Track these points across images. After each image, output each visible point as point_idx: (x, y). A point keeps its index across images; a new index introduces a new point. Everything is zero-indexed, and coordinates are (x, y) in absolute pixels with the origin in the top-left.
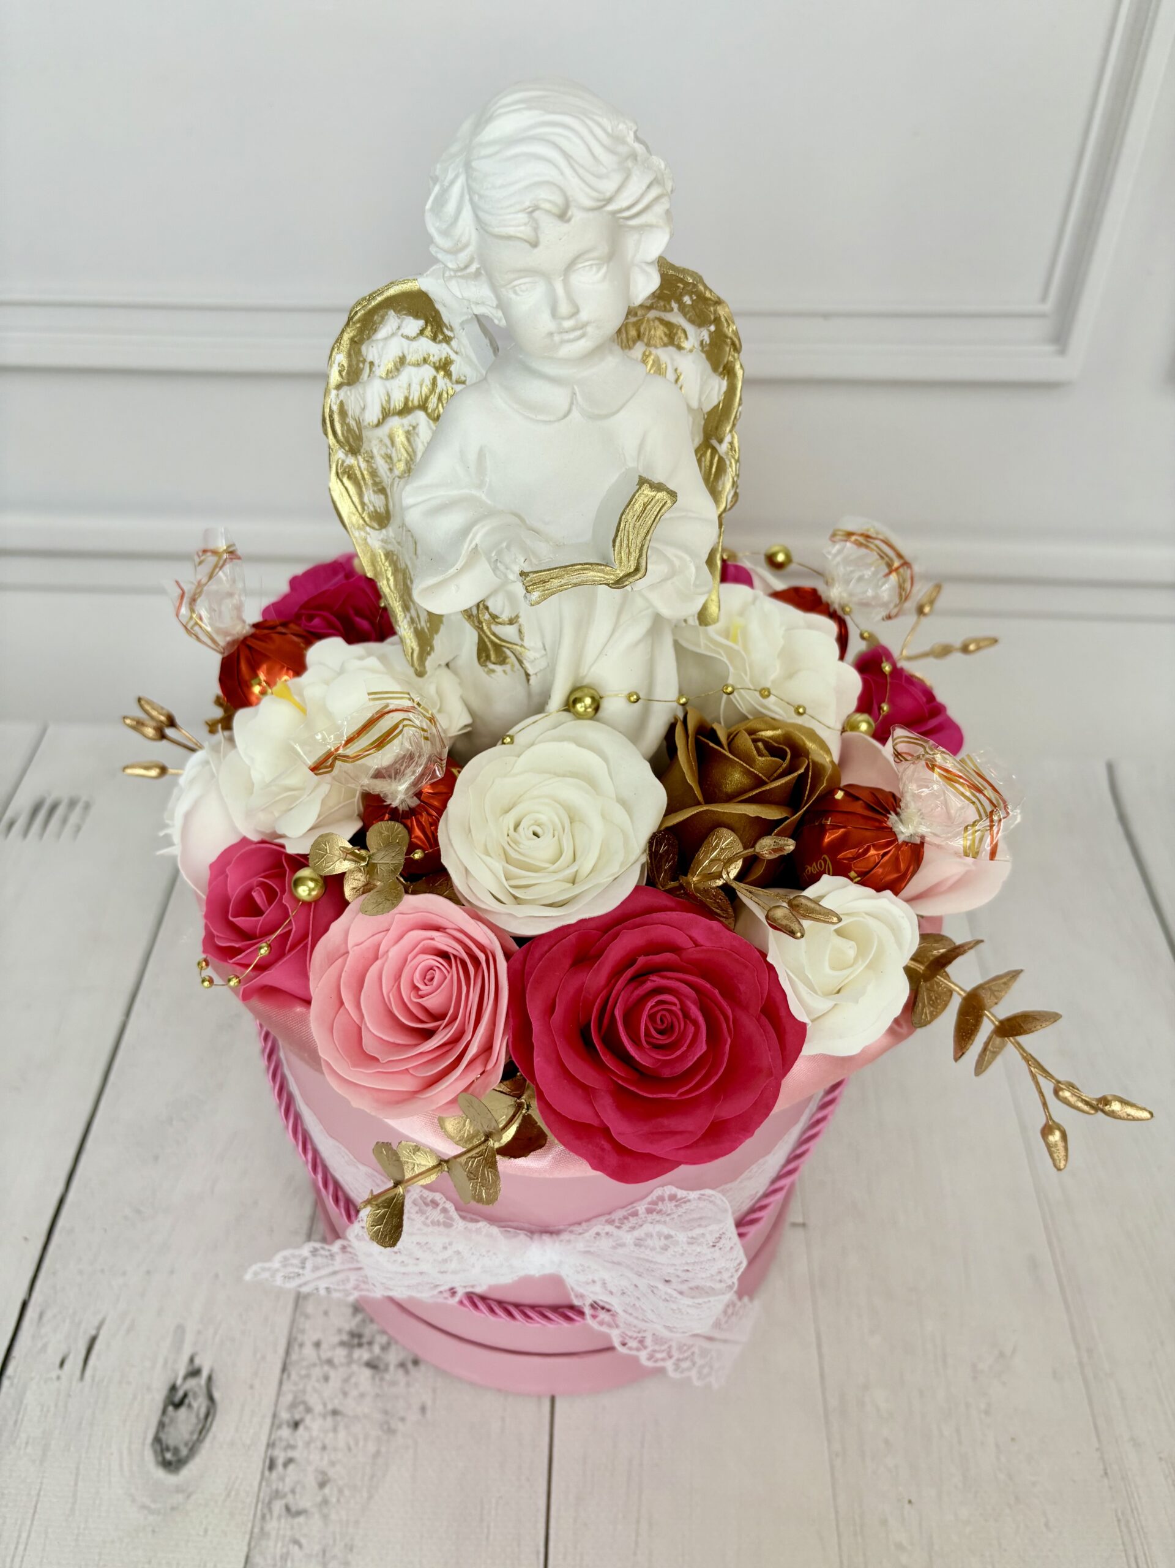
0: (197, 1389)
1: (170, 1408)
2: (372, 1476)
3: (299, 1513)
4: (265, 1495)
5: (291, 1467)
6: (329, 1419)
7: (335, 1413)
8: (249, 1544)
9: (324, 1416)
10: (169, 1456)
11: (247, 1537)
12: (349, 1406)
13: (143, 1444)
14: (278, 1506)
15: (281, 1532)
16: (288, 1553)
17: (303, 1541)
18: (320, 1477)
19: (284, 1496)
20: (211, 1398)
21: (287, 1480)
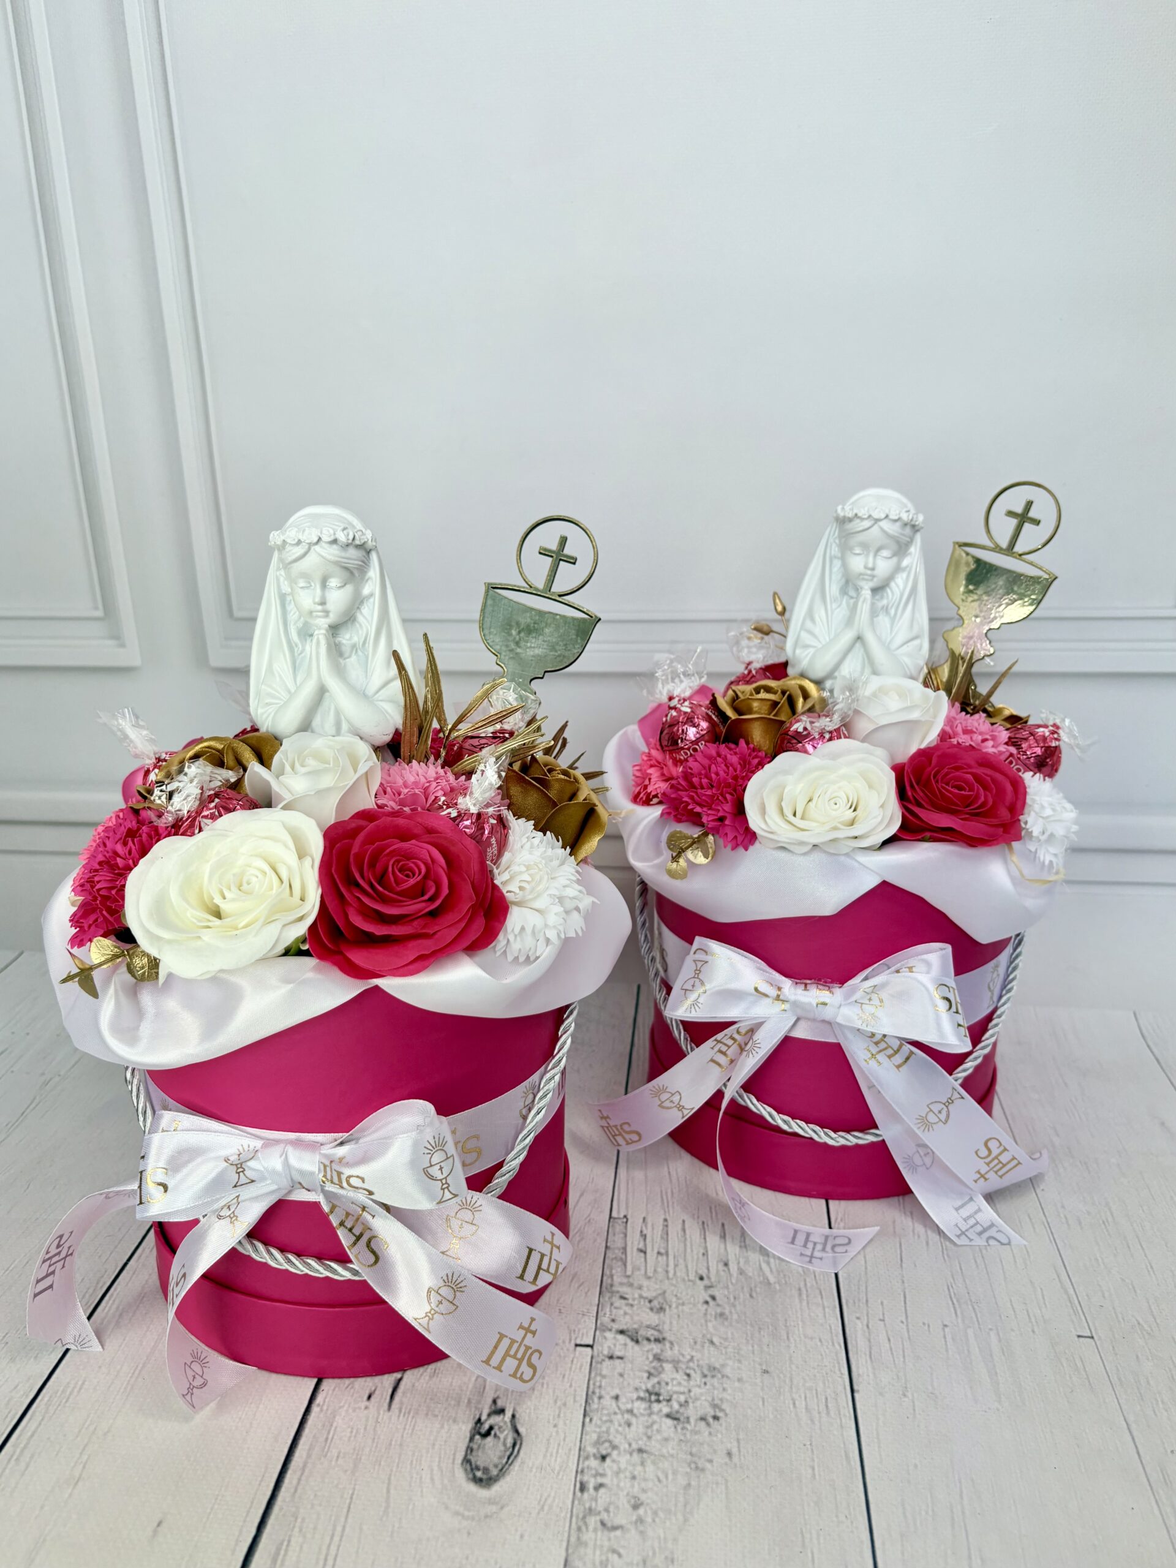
0: (502, 1424)
1: (477, 1437)
2: (685, 1506)
3: (615, 1528)
4: (578, 1510)
5: (602, 1491)
6: (635, 1455)
7: (640, 1451)
8: (567, 1550)
9: (631, 1454)
10: (479, 1474)
11: (564, 1544)
12: (654, 1446)
13: (453, 1463)
14: (593, 1521)
15: (598, 1543)
16: (607, 1560)
17: (621, 1551)
18: (633, 1501)
19: (599, 1513)
20: (517, 1432)
21: (599, 1501)
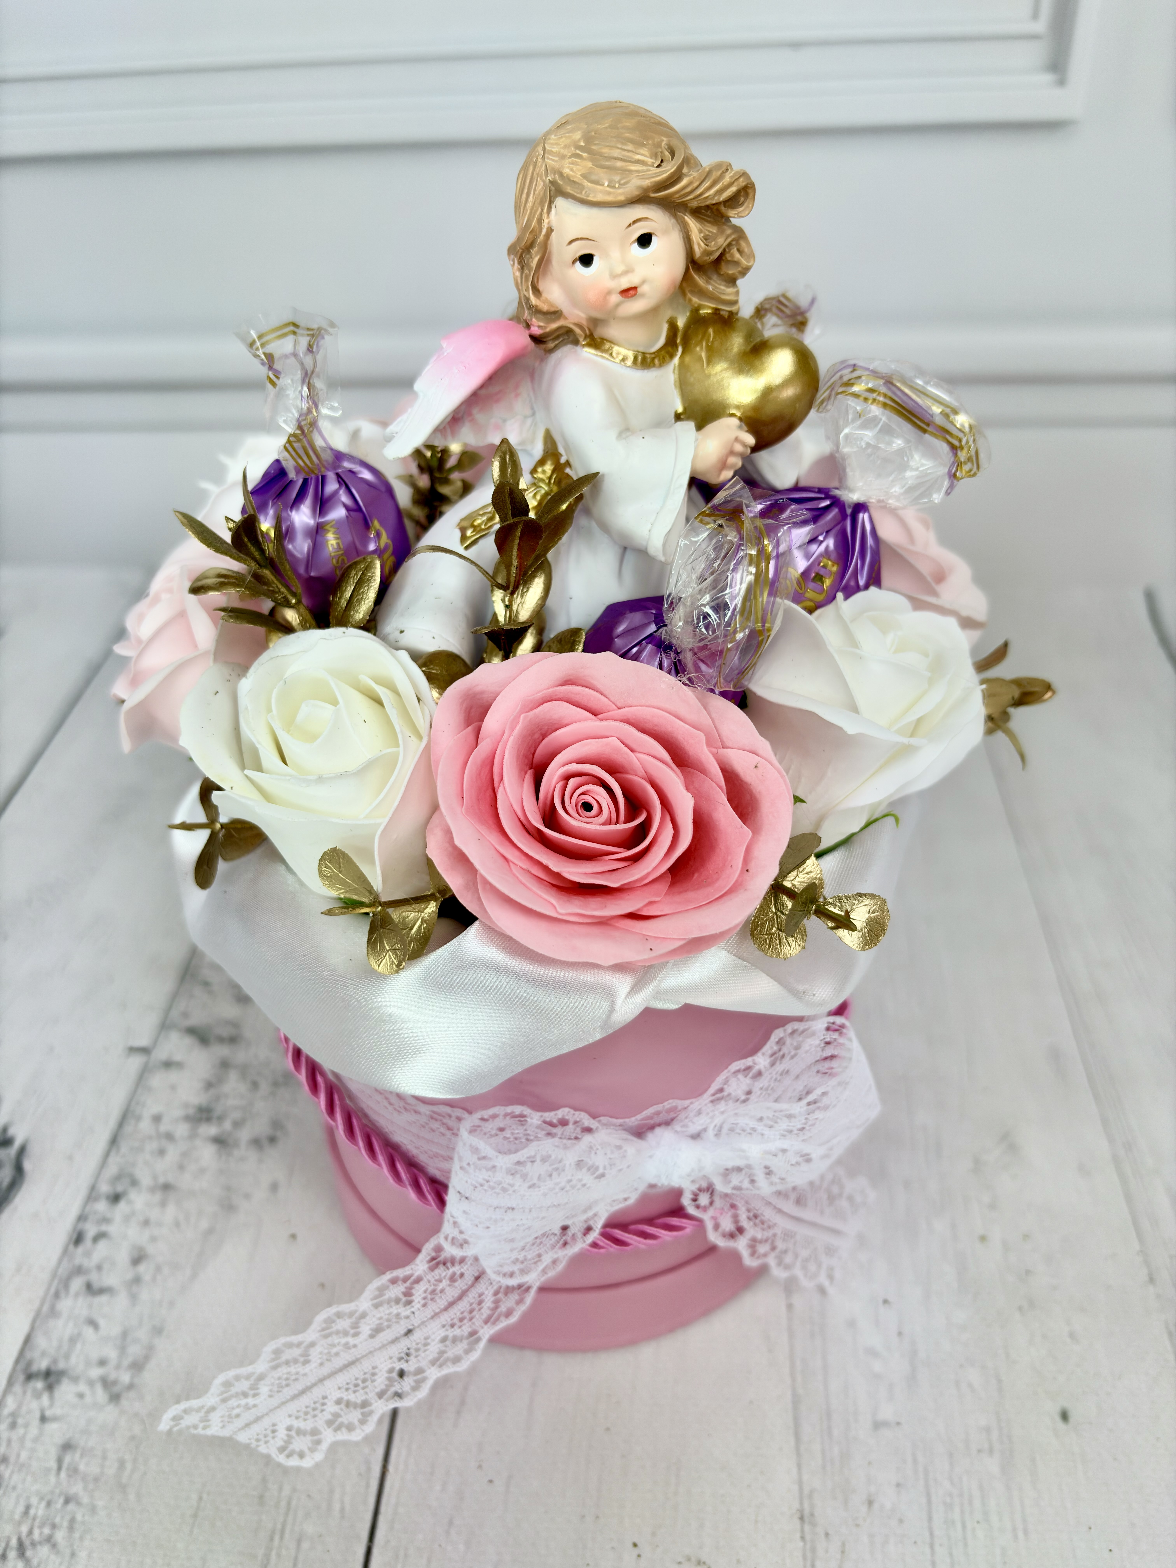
0: (5, 1159)
2: (199, 1257)
3: (101, 1291)
4: (64, 1271)
5: (102, 1242)
6: (158, 1192)
7: (167, 1187)
8: (33, 1323)
9: (152, 1191)
11: (33, 1315)
12: (185, 1181)
14: (77, 1284)
15: (76, 1312)
16: (79, 1335)
17: (102, 1322)
18: (136, 1253)
19: (87, 1273)
20: (20, 1169)
21: (95, 1256)
